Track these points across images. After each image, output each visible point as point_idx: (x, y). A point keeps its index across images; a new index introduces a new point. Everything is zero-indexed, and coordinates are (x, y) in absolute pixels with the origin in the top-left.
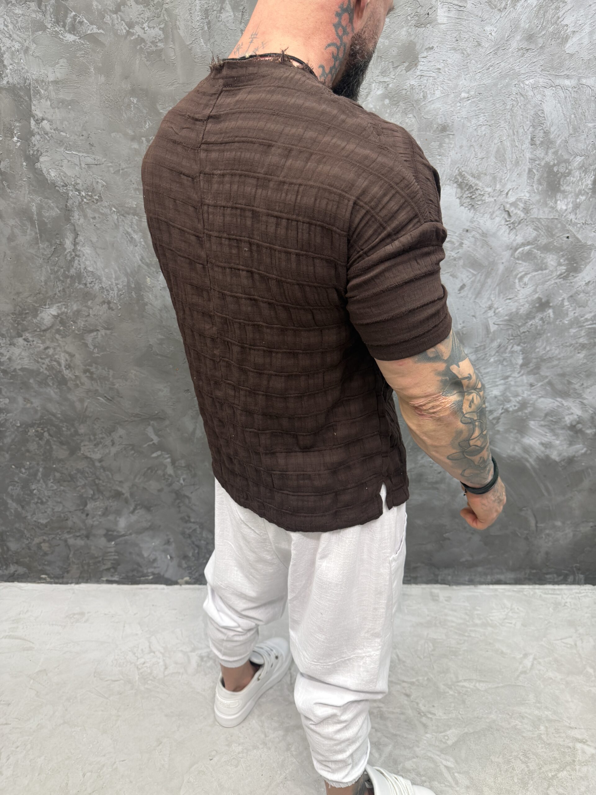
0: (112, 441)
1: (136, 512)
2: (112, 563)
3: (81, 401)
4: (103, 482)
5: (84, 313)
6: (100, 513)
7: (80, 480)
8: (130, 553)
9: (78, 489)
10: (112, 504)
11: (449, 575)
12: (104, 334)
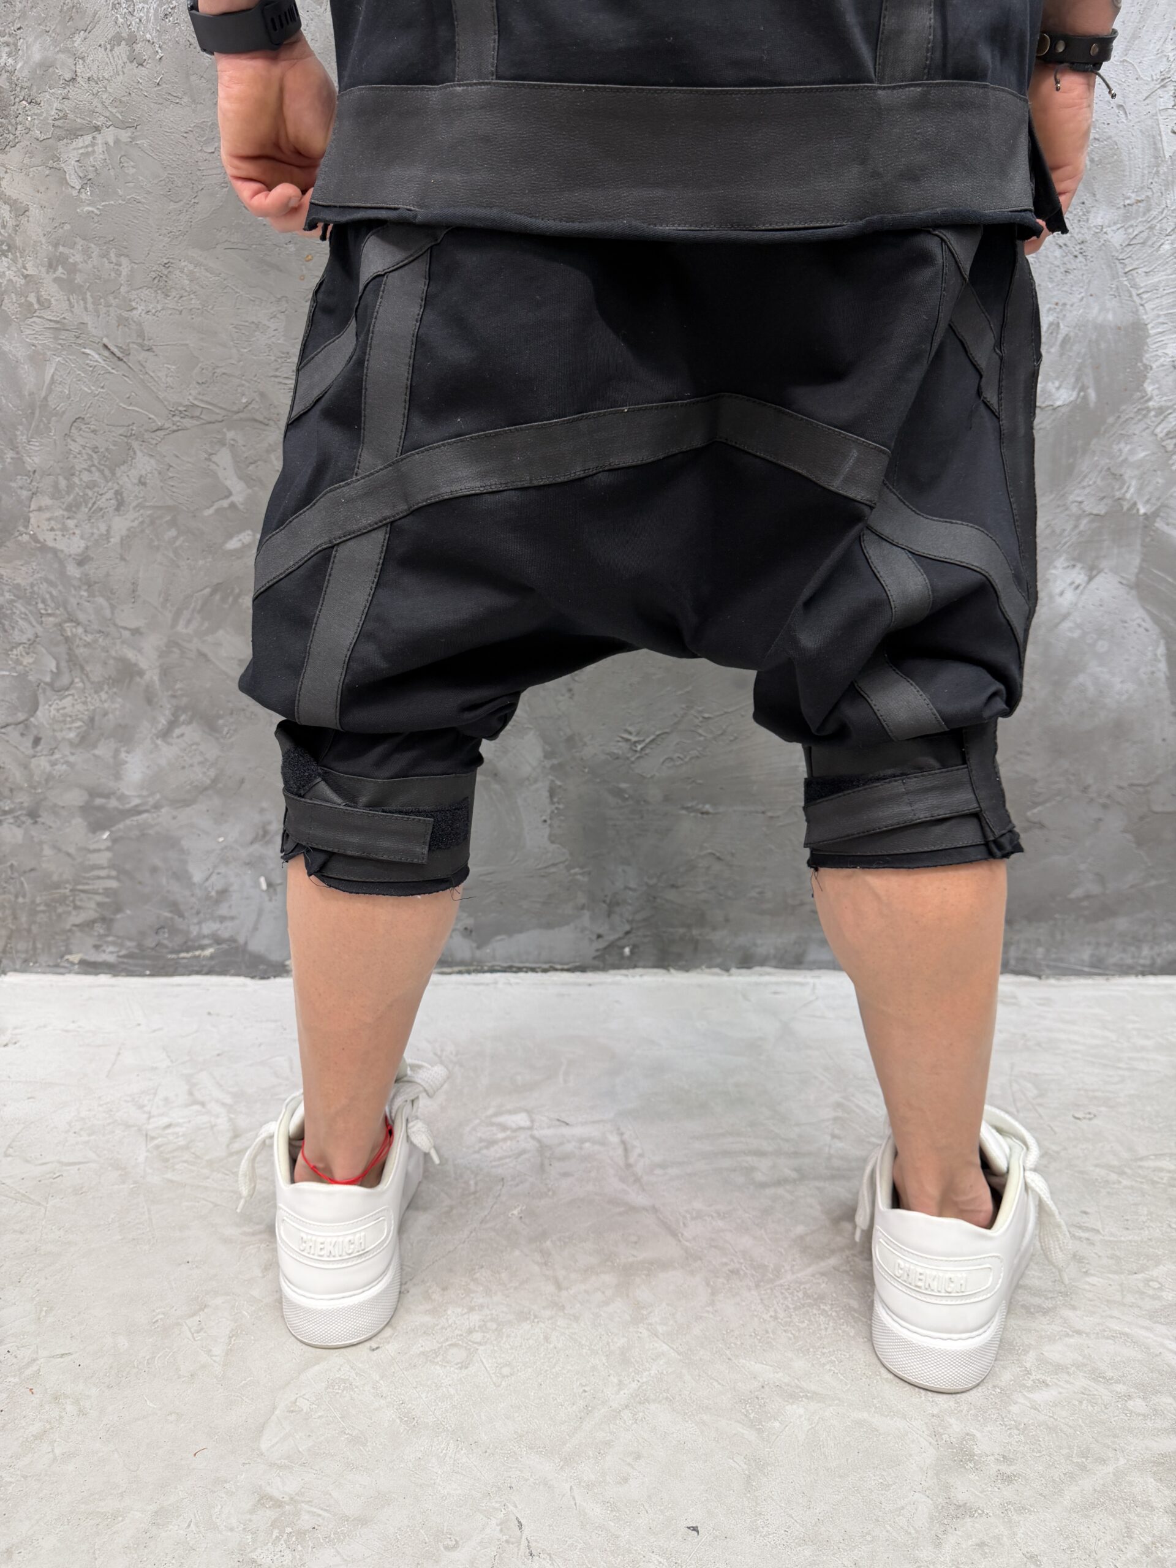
0: (117, 493)
1: (177, 732)
2: (99, 904)
3: (38, 359)
4: (86, 631)
5: (59, 72)
6: (72, 735)
7: (21, 622)
8: (154, 870)
9: (15, 652)
10: (106, 705)
11: (1038, 943)
12: (112, 144)
